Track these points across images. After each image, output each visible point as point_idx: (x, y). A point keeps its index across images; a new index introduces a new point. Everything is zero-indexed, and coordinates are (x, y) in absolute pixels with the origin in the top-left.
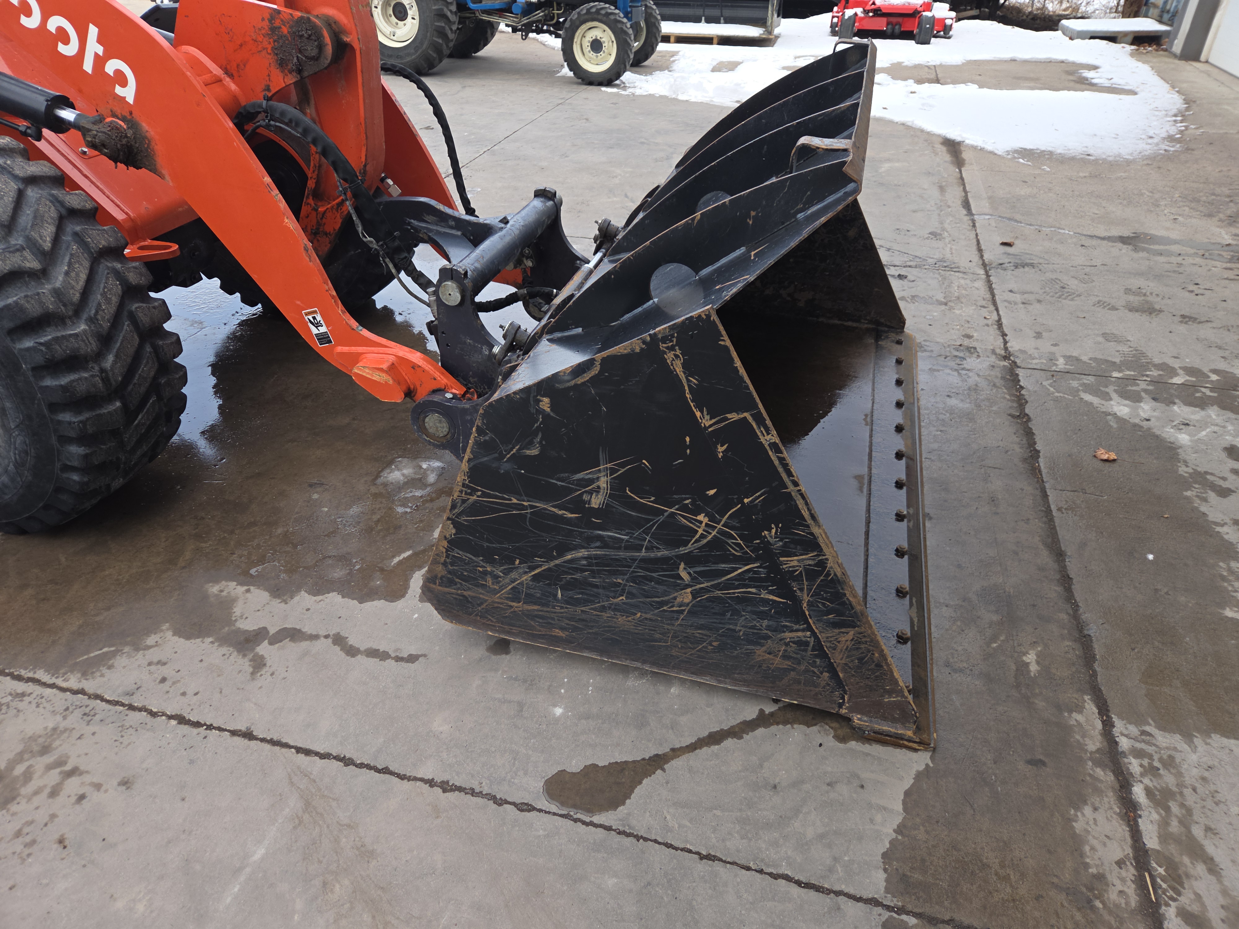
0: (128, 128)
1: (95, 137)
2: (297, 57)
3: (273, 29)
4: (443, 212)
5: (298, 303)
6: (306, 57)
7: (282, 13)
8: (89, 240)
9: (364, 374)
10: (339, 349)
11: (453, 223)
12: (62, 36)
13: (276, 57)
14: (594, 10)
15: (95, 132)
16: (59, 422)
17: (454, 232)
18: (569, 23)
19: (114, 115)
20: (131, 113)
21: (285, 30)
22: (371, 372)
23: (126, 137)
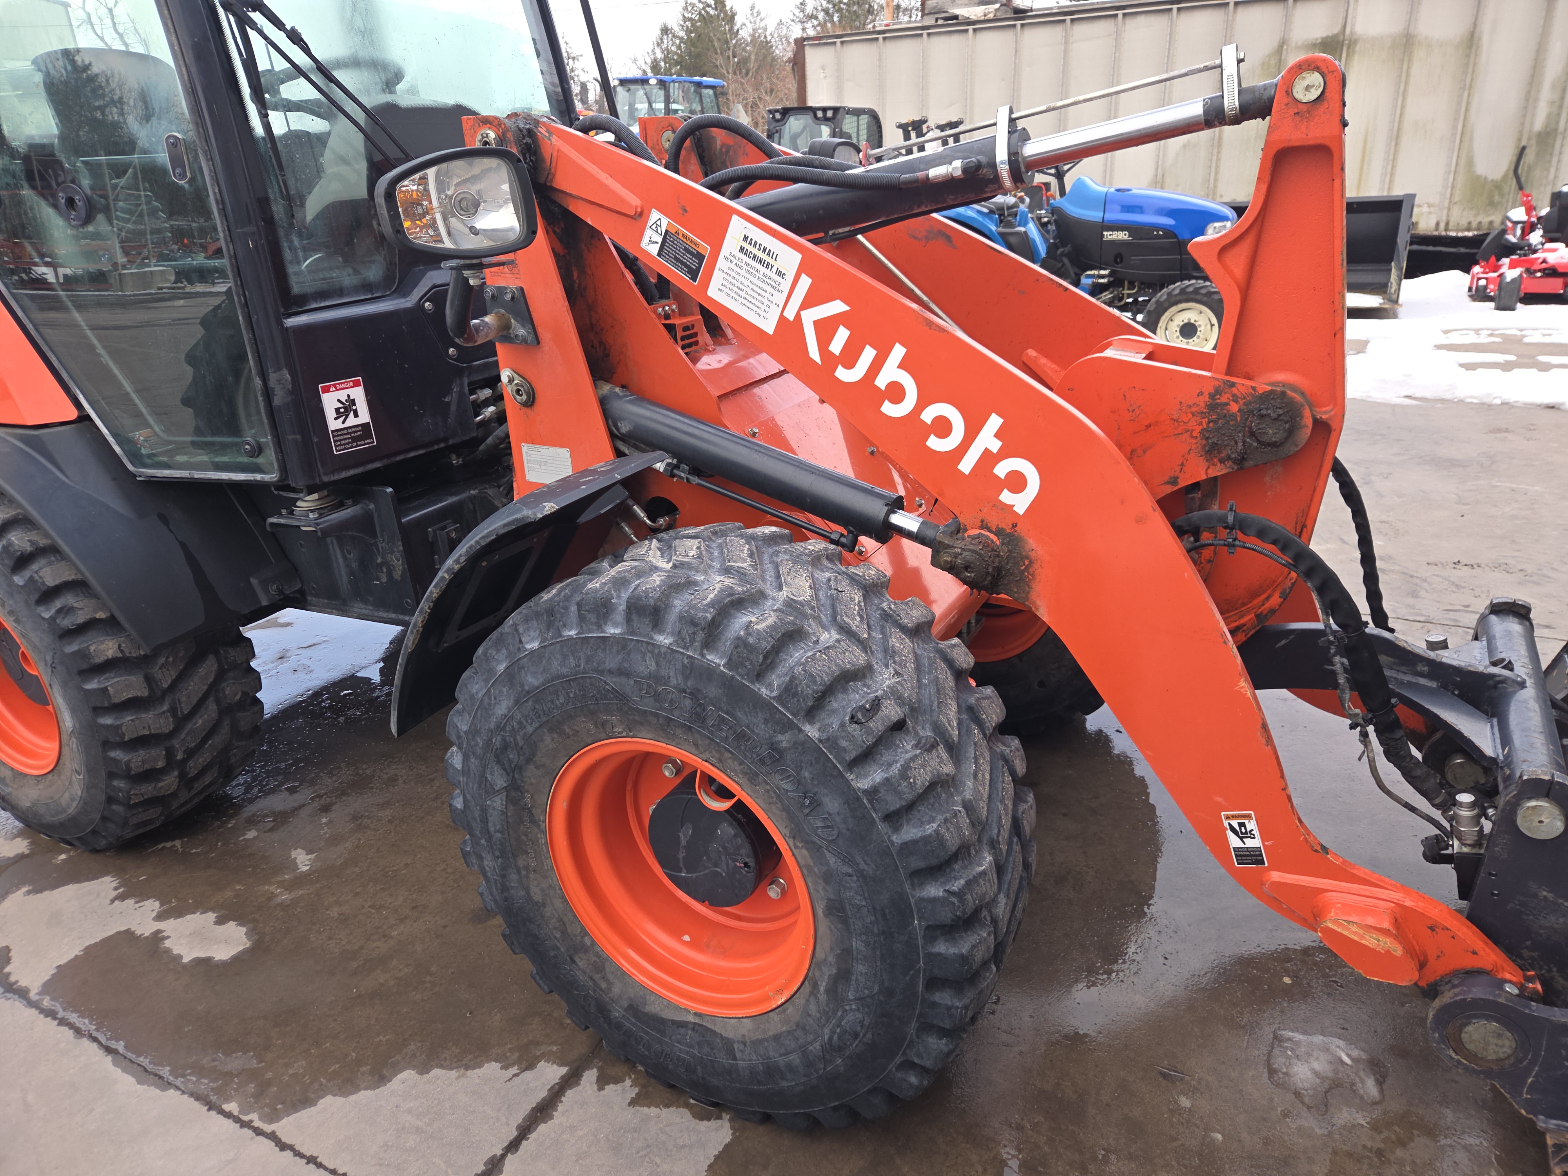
0: (1003, 544)
1: (956, 556)
2: (1244, 442)
3: (1213, 407)
4: (1410, 652)
5: (1219, 799)
6: (1259, 442)
7: (1237, 385)
8: (984, 716)
9: (1346, 933)
10: (1276, 876)
11: (1426, 669)
12: (942, 427)
13: (1204, 442)
14: (1190, 289)
15: (959, 550)
16: (934, 1005)
17: (1422, 681)
18: (1154, 306)
19: (984, 526)
20: (1014, 526)
21: (1234, 408)
22: (1361, 932)
23: (998, 556)
